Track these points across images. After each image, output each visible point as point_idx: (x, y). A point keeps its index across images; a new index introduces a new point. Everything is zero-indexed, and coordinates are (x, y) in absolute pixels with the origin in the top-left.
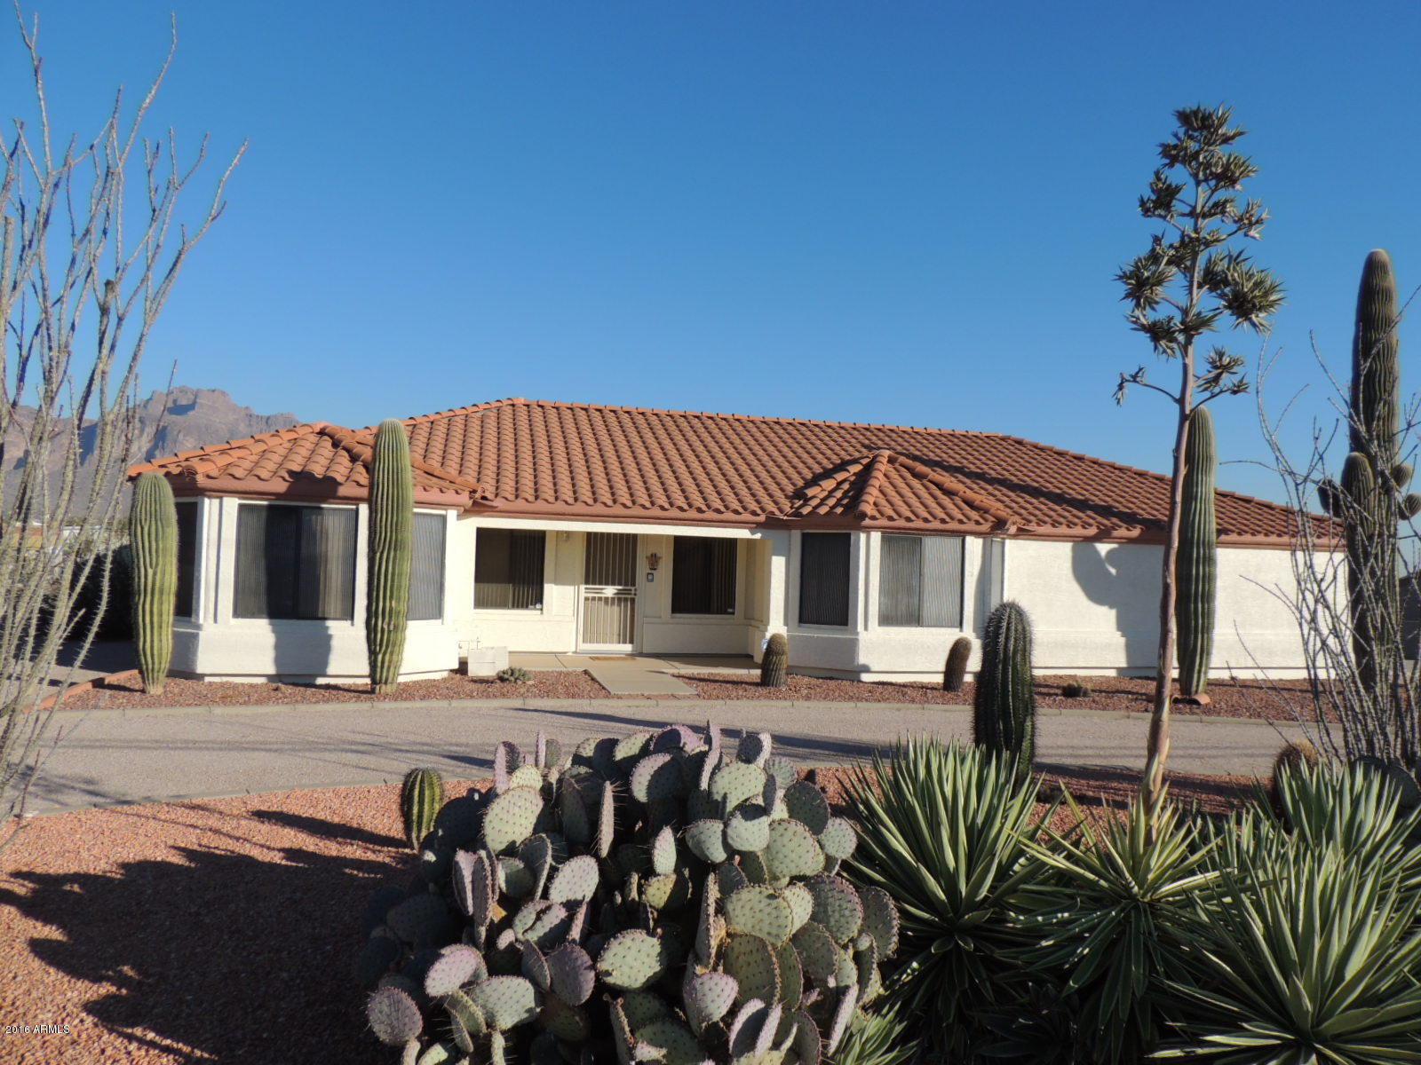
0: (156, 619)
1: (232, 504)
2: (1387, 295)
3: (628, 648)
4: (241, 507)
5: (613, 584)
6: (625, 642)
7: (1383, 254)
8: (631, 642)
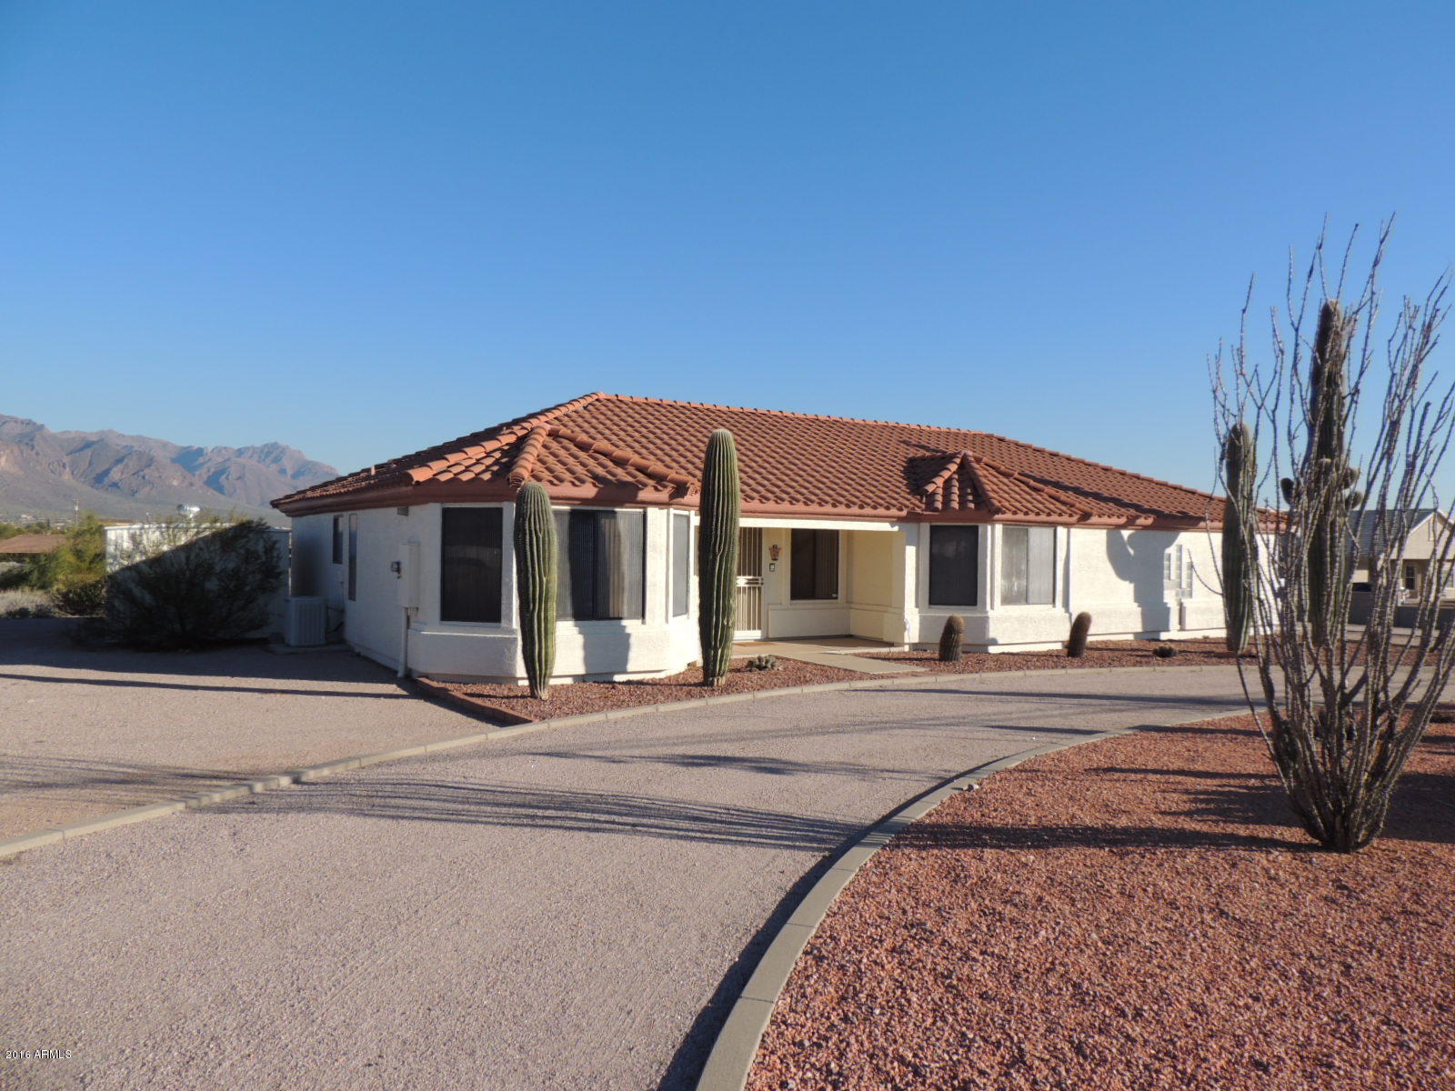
3: (757, 634)
5: (744, 575)
6: (754, 629)
8: (759, 628)
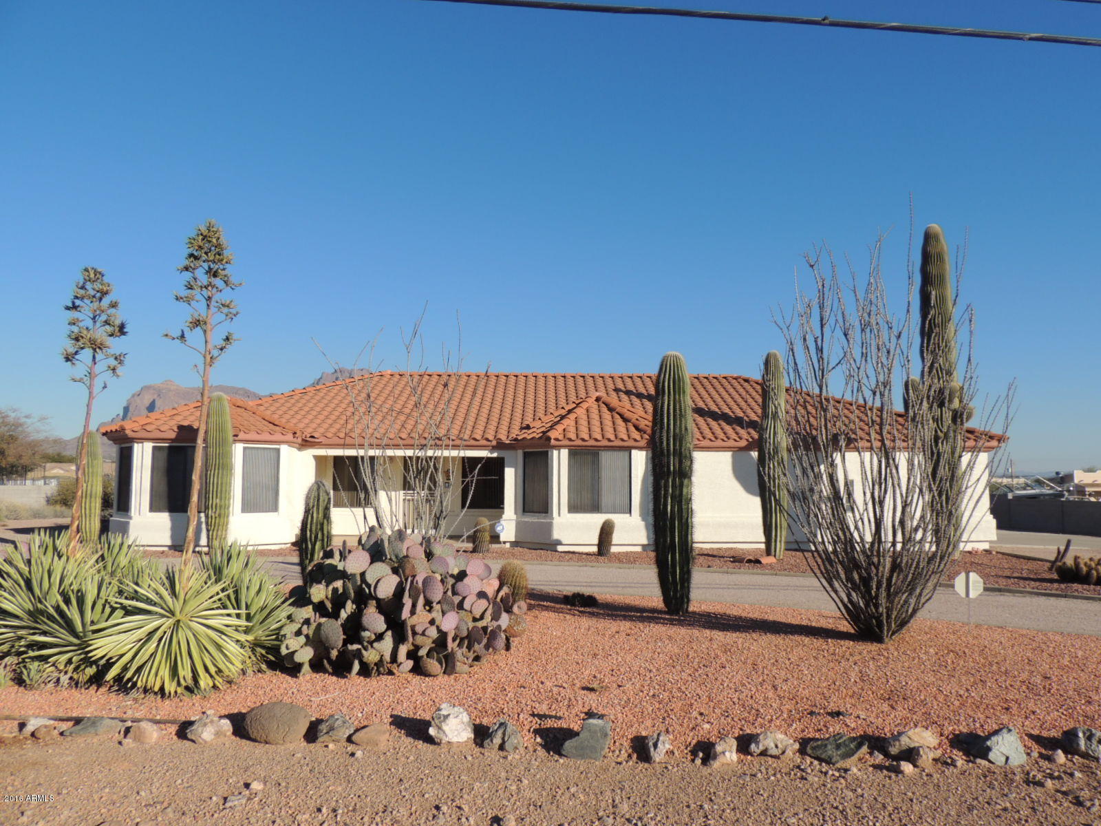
0: (88, 512)
1: (149, 446)
2: (940, 257)
4: (154, 448)
7: (935, 227)
